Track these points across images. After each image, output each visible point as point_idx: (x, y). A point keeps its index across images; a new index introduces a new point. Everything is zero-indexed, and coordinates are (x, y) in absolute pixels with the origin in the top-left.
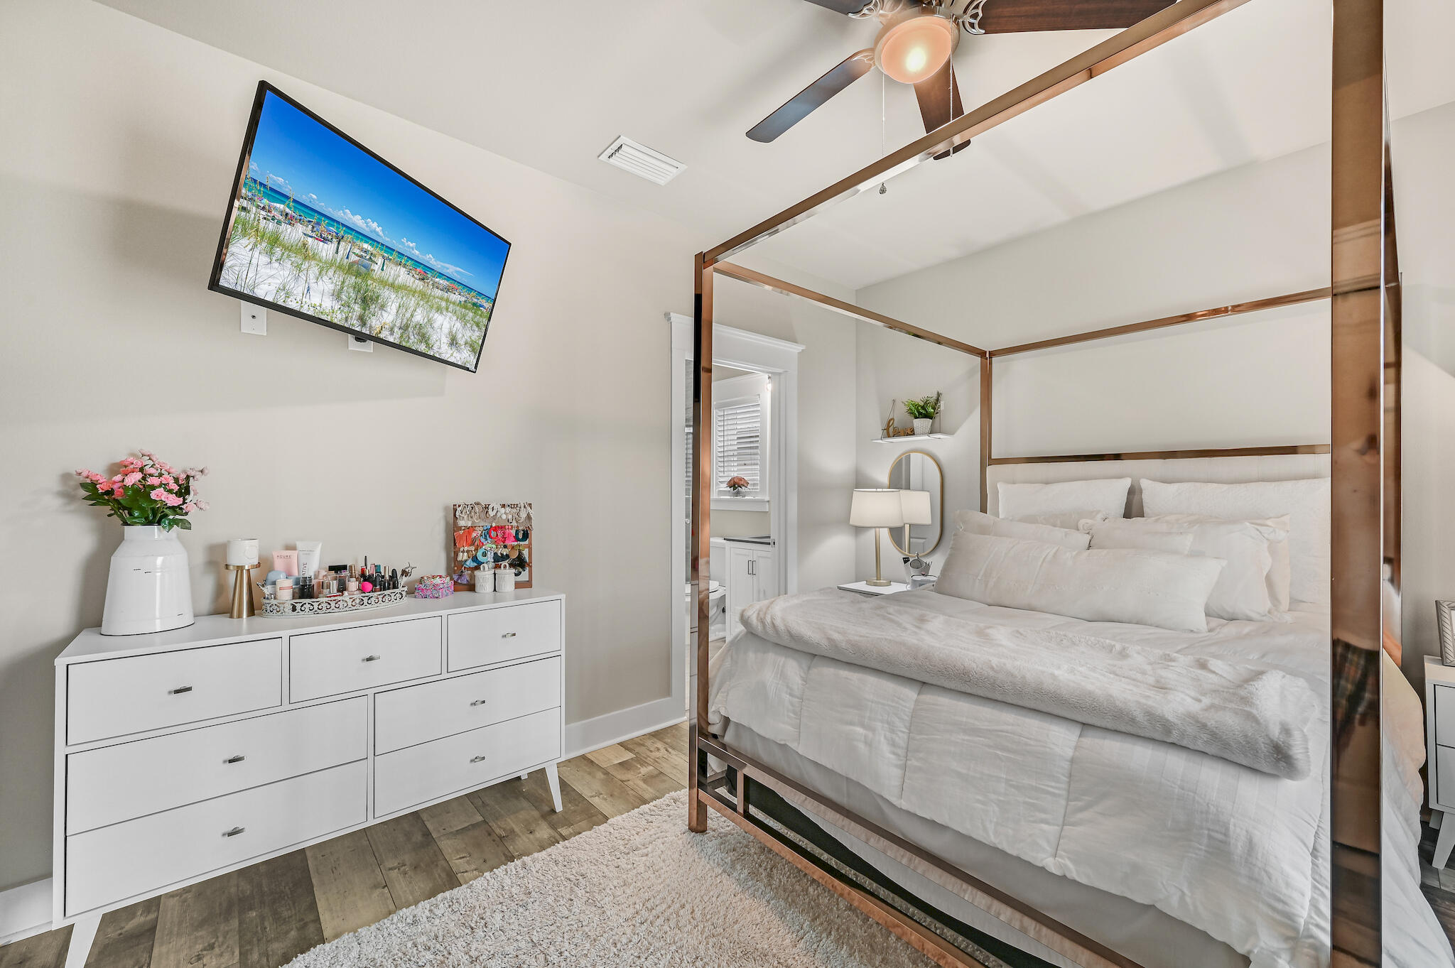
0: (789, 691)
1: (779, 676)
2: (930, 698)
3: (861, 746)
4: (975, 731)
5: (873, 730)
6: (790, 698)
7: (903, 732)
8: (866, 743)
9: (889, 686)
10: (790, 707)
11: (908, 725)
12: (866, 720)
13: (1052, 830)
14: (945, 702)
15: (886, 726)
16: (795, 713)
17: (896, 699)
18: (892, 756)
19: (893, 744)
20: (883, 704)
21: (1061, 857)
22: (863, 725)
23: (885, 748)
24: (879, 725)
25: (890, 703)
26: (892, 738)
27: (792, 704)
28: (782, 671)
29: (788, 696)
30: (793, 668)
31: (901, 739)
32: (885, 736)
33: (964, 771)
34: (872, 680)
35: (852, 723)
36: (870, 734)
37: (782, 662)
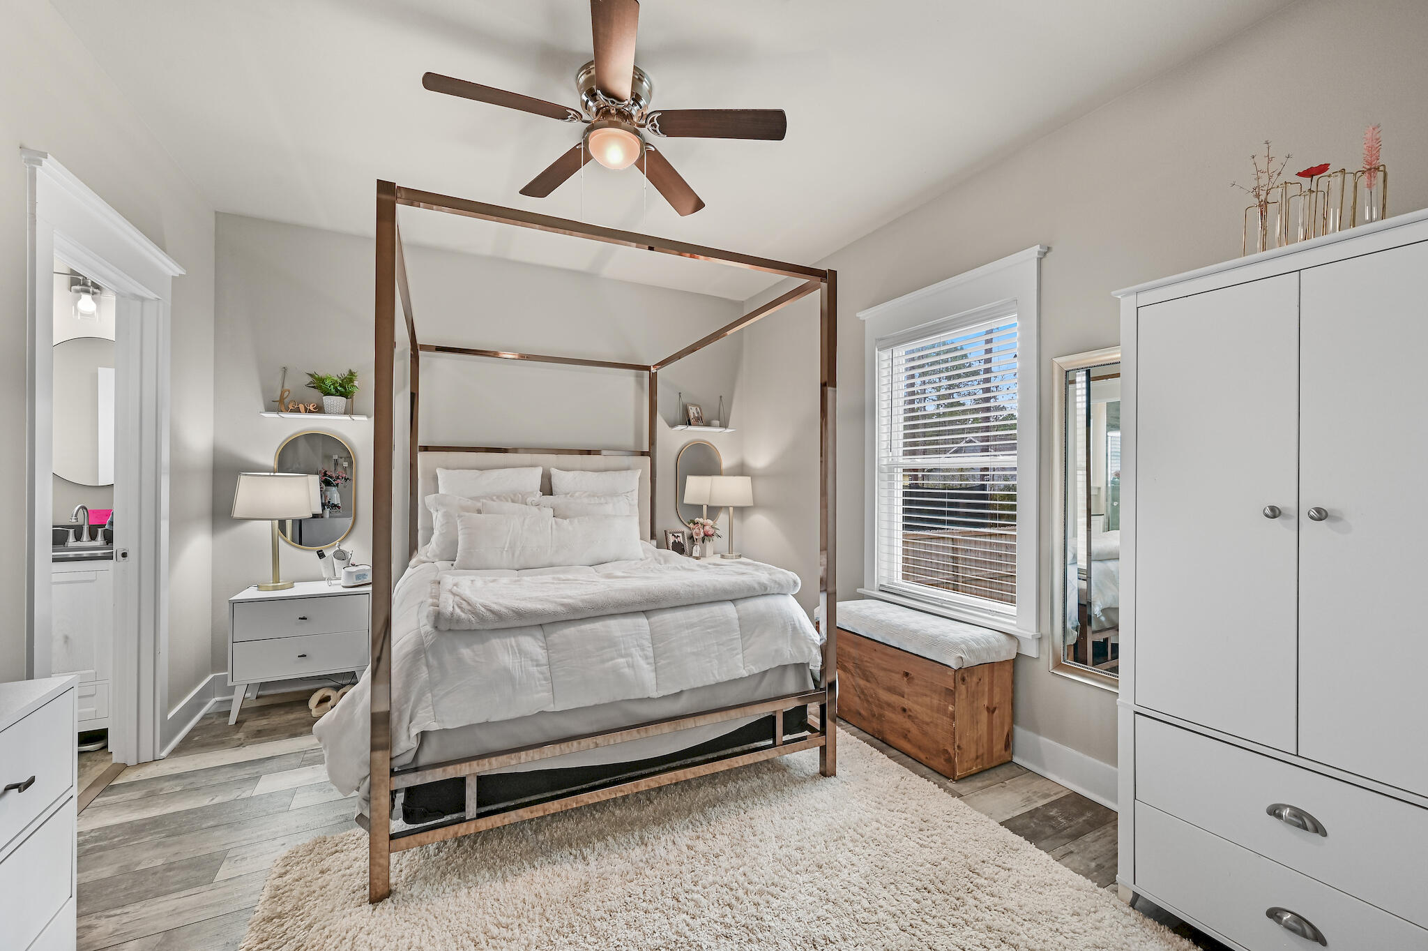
0: (535, 663)
1: (518, 655)
2: (658, 618)
3: (626, 670)
4: (692, 625)
5: (630, 655)
6: (539, 668)
7: (649, 647)
8: (629, 666)
9: (628, 622)
10: (541, 676)
11: (650, 641)
12: (623, 652)
13: (740, 656)
14: (668, 617)
15: (637, 648)
16: (545, 679)
17: (637, 628)
18: (648, 666)
19: (646, 658)
20: (630, 635)
21: (748, 666)
22: (622, 656)
23: (642, 663)
24: (633, 649)
25: (634, 632)
26: (644, 655)
27: (542, 673)
28: (518, 650)
29: (535, 668)
30: (530, 644)
31: (650, 652)
32: (640, 656)
33: (695, 650)
34: (613, 623)
35: (612, 659)
36: (630, 659)
37: (514, 644)
